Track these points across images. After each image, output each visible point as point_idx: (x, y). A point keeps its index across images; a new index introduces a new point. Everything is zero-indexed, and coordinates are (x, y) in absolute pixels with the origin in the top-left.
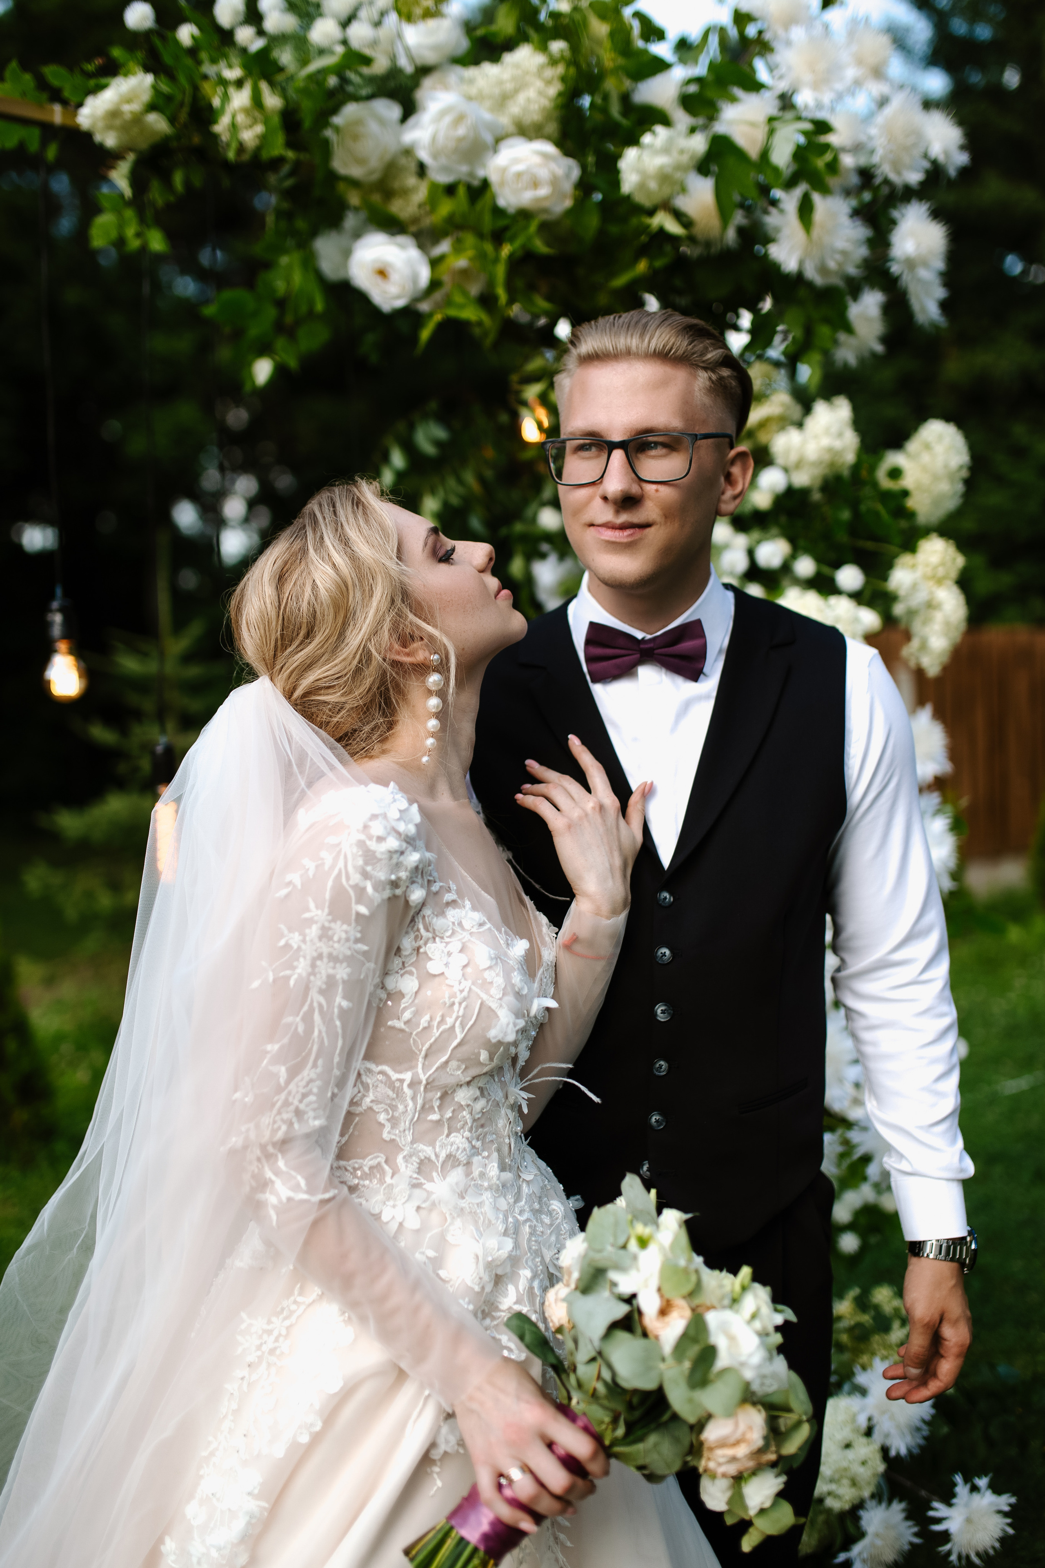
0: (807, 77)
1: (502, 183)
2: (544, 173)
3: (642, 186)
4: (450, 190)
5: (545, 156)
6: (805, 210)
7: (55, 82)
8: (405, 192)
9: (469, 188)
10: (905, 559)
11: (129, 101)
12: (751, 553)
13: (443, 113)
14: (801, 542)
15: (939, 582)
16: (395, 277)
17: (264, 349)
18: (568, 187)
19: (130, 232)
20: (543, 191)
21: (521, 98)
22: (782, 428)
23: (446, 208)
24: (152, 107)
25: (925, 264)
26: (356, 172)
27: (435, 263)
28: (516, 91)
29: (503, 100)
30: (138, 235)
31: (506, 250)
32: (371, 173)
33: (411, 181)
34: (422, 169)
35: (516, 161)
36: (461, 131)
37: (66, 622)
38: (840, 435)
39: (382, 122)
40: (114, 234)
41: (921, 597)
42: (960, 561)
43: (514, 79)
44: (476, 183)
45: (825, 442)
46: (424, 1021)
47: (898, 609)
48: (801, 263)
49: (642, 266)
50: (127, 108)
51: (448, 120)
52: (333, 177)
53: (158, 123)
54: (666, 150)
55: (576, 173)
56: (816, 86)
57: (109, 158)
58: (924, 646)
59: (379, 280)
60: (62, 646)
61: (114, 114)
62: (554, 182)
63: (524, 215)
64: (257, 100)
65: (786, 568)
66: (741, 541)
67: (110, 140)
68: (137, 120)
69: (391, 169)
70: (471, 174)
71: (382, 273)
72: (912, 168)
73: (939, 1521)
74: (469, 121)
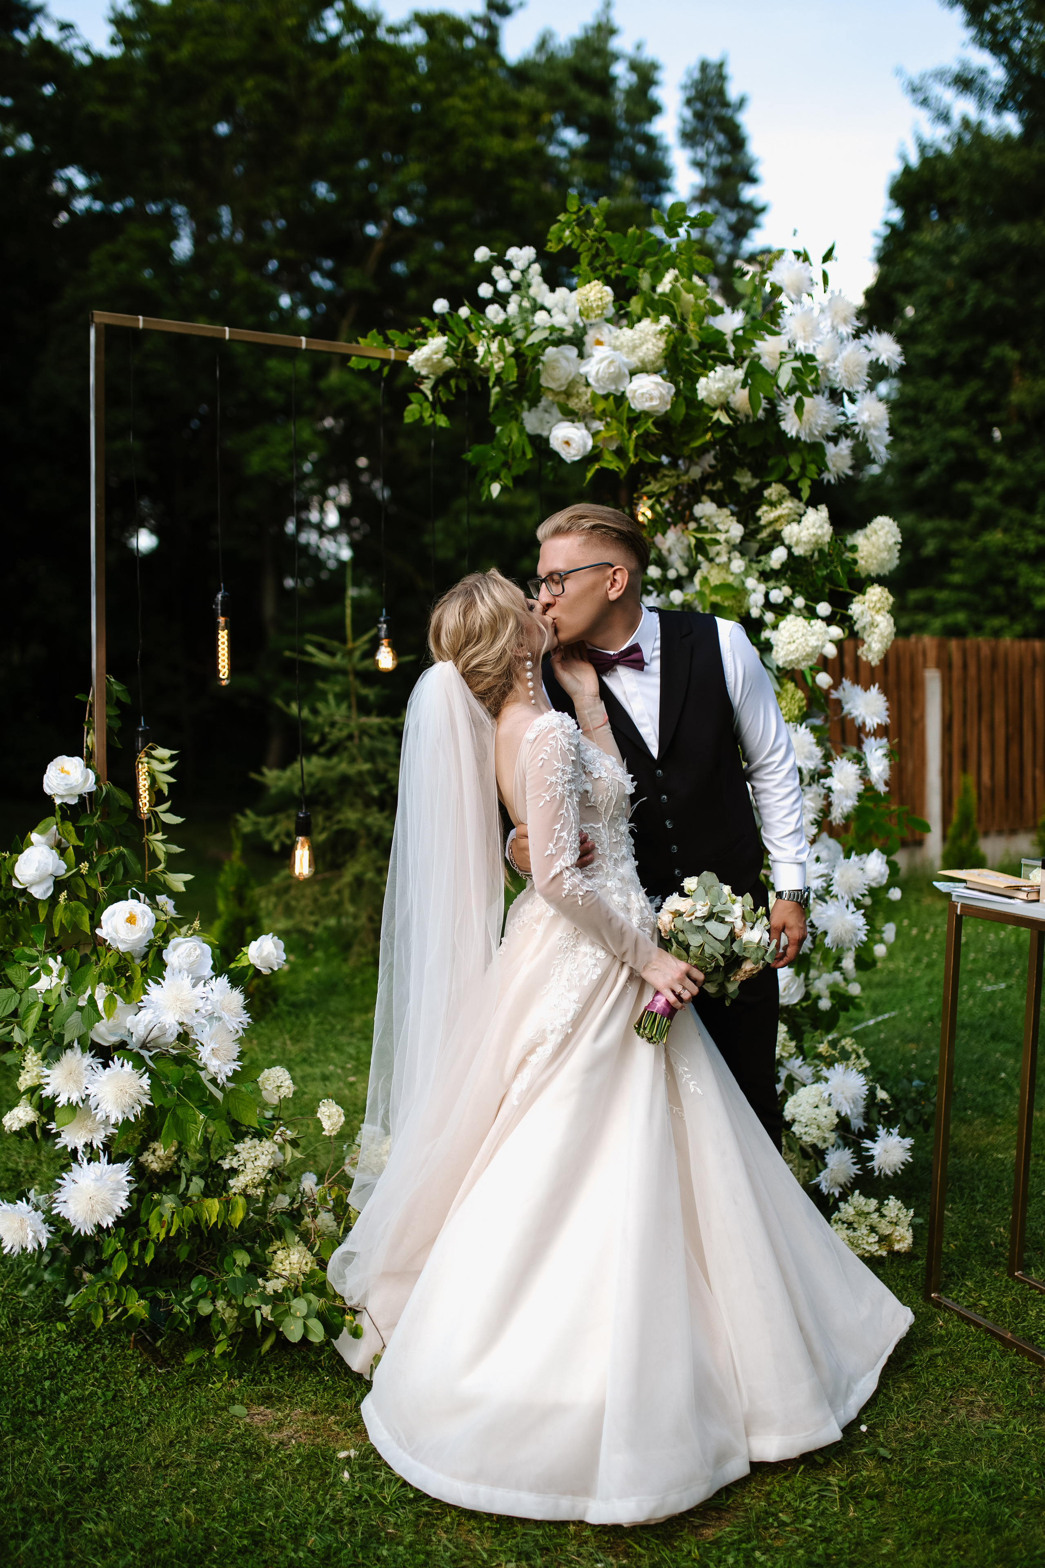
0: (800, 334)
1: (634, 397)
2: (656, 393)
3: (708, 396)
4: (606, 397)
5: (657, 384)
6: (799, 406)
7: (392, 338)
8: (578, 395)
9: (616, 397)
10: (859, 598)
11: (436, 353)
12: (767, 595)
13: (602, 360)
14: (797, 588)
15: (878, 611)
16: (574, 445)
17: (496, 477)
18: (669, 399)
19: (426, 415)
20: (655, 403)
21: (644, 348)
22: (789, 523)
23: (601, 406)
24: (446, 354)
25: (875, 426)
26: (553, 385)
27: (595, 435)
28: (642, 344)
29: (634, 349)
30: (431, 416)
31: (635, 434)
32: (561, 386)
33: (583, 389)
34: (588, 385)
35: (641, 387)
36: (612, 370)
37: (388, 628)
38: (821, 526)
39: (567, 359)
40: (417, 416)
41: (866, 620)
42: (891, 599)
43: (640, 338)
44: (619, 394)
45: (813, 531)
46: (600, 799)
47: (857, 627)
48: (798, 432)
49: (708, 436)
50: (435, 357)
51: (605, 363)
52: (540, 386)
53: (449, 362)
54: (722, 380)
55: (673, 390)
56: (805, 339)
57: (422, 378)
58: (870, 649)
59: (565, 446)
60: (385, 642)
61: (428, 360)
62: (661, 397)
63: (646, 414)
64: (502, 348)
65: (788, 602)
66: (762, 588)
67: (424, 372)
68: (440, 361)
69: (572, 384)
70: (617, 390)
71: (567, 443)
72: (858, 383)
73: (867, 1150)
74: (617, 364)
